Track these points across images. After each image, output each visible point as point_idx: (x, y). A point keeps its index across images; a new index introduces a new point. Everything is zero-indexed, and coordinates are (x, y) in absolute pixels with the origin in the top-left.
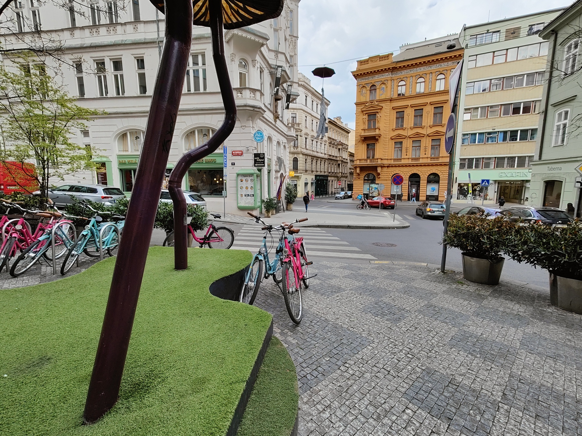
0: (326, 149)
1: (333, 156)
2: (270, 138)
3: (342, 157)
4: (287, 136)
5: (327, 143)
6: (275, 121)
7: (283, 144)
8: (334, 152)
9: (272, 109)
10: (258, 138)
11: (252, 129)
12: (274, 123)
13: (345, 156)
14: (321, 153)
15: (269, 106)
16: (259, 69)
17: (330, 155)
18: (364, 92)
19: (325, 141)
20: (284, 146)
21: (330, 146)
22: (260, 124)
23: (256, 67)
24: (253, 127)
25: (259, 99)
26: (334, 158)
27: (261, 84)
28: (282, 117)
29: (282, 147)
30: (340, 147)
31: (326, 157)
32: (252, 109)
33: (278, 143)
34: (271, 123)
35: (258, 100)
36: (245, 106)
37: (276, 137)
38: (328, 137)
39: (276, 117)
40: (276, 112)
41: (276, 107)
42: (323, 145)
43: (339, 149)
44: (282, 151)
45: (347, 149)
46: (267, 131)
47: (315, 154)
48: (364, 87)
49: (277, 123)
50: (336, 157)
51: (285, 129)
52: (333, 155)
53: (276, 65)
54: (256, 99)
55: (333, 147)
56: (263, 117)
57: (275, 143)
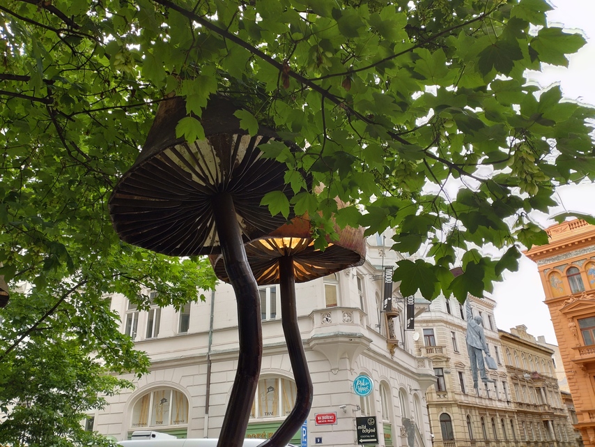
0: (508, 392)
1: (528, 405)
2: (384, 386)
3: (549, 406)
4: (419, 375)
5: (508, 379)
6: (392, 353)
7: (413, 392)
8: (529, 397)
9: (383, 332)
10: (361, 389)
11: (349, 372)
12: (388, 355)
13: (555, 402)
14: (500, 401)
15: (377, 330)
16: (356, 277)
17: (521, 404)
18: (556, 280)
19: (503, 375)
20: (416, 396)
21: (516, 384)
22: (363, 363)
23: (351, 275)
24: (351, 369)
25: (359, 323)
26: (532, 410)
27: (361, 297)
28: (403, 344)
29: (411, 398)
30: (539, 384)
31: (512, 407)
32: (347, 339)
33: (402, 392)
34: (384, 357)
35: (357, 325)
36: (336, 336)
37: (396, 381)
38: (507, 366)
39: (393, 345)
40: (392, 337)
41: (391, 328)
42: (499, 384)
43: (538, 390)
44: (412, 406)
45: (556, 387)
46: (378, 373)
47: (486, 403)
48: (553, 272)
49: (395, 355)
50: (536, 406)
51: (412, 365)
52: (527, 401)
53: (383, 266)
54: (353, 324)
55: (524, 386)
56: (369, 350)
57: (395, 392)
